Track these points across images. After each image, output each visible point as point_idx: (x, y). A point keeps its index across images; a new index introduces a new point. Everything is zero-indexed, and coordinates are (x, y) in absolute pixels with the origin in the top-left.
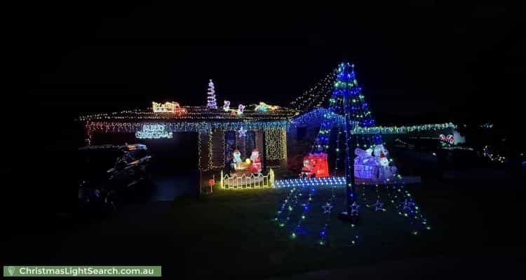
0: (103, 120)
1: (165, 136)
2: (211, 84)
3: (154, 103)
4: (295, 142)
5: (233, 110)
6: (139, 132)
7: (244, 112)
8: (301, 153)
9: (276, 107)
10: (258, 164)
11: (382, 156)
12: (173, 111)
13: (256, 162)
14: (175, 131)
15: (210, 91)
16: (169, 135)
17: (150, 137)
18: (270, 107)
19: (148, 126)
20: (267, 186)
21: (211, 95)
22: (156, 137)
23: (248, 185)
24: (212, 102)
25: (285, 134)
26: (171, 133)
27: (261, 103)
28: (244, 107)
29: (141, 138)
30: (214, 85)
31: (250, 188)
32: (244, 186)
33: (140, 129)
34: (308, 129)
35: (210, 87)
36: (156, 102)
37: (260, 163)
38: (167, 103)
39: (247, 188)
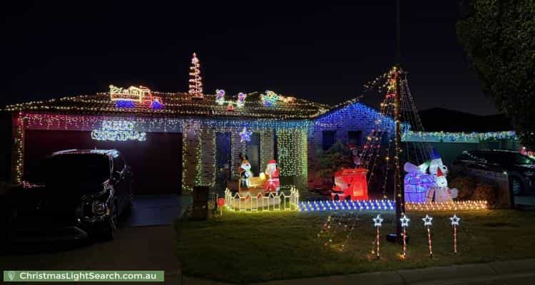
0: (40, 111)
1: (135, 138)
2: (195, 60)
3: (111, 87)
4: (319, 151)
5: (231, 103)
6: (96, 131)
7: (246, 105)
8: (329, 166)
9: (290, 99)
10: (275, 180)
11: (440, 173)
12: (140, 100)
13: (273, 178)
14: (149, 131)
15: (193, 71)
16: (141, 137)
17: (113, 139)
18: (281, 98)
19: (110, 122)
20: (289, 209)
21: (193, 77)
22: (122, 139)
23: (266, 208)
24: (196, 88)
25: (305, 139)
26: (143, 134)
27: (269, 92)
28: (245, 96)
29: (99, 139)
30: (199, 63)
31: (267, 211)
32: (260, 208)
33: (98, 126)
34: (338, 133)
35: (193, 65)
36: (115, 85)
37: (278, 180)
38: (132, 88)
39: (264, 211)
